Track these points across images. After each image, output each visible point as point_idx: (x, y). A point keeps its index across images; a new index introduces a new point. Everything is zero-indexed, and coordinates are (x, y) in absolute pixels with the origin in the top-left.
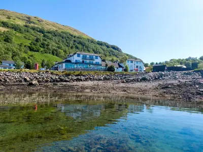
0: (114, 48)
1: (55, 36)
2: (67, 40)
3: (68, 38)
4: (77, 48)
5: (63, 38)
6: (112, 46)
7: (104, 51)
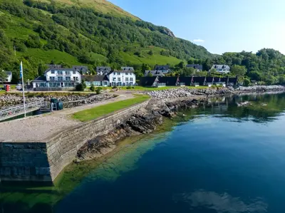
0: (161, 30)
1: (71, 16)
2: (88, 22)
3: (90, 18)
4: (103, 33)
5: (82, 18)
6: (159, 27)
7: (145, 36)
